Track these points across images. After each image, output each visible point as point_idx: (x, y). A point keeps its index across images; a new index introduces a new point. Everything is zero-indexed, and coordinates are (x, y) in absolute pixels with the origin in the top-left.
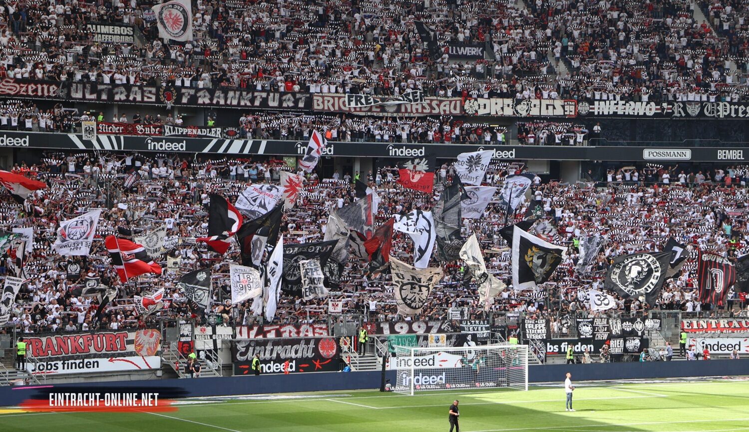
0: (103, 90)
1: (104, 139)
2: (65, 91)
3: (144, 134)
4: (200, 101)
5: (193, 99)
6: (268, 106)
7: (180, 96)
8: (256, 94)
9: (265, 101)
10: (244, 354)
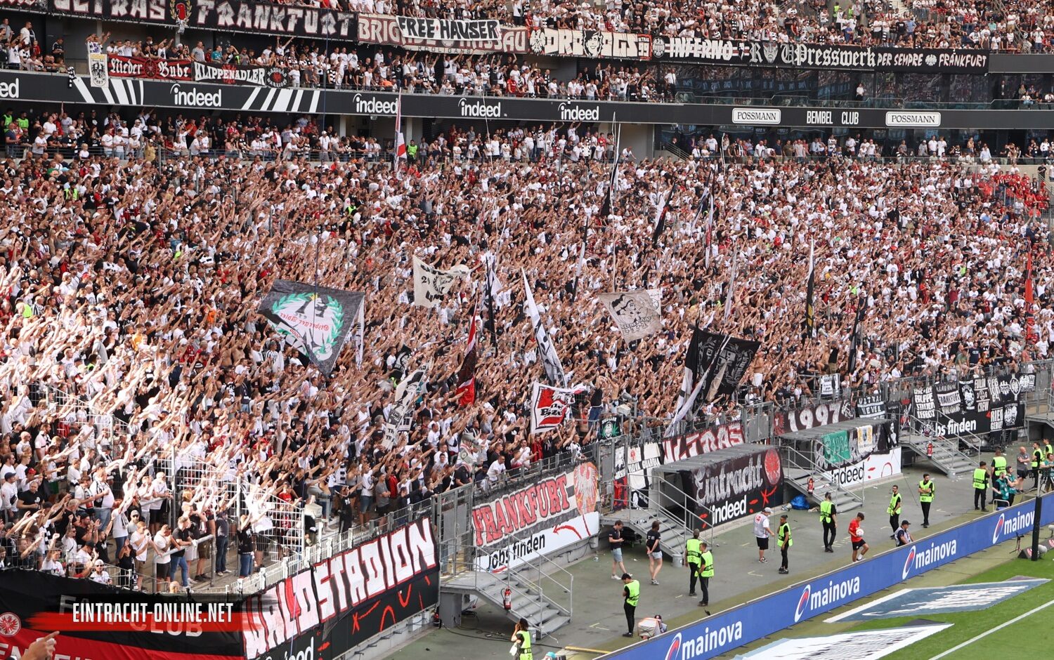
3: (169, 78)
4: (221, 21)
5: (213, 17)
6: (305, 33)
7: (195, 11)
8: (290, 11)
9: (300, 24)
10: (702, 494)
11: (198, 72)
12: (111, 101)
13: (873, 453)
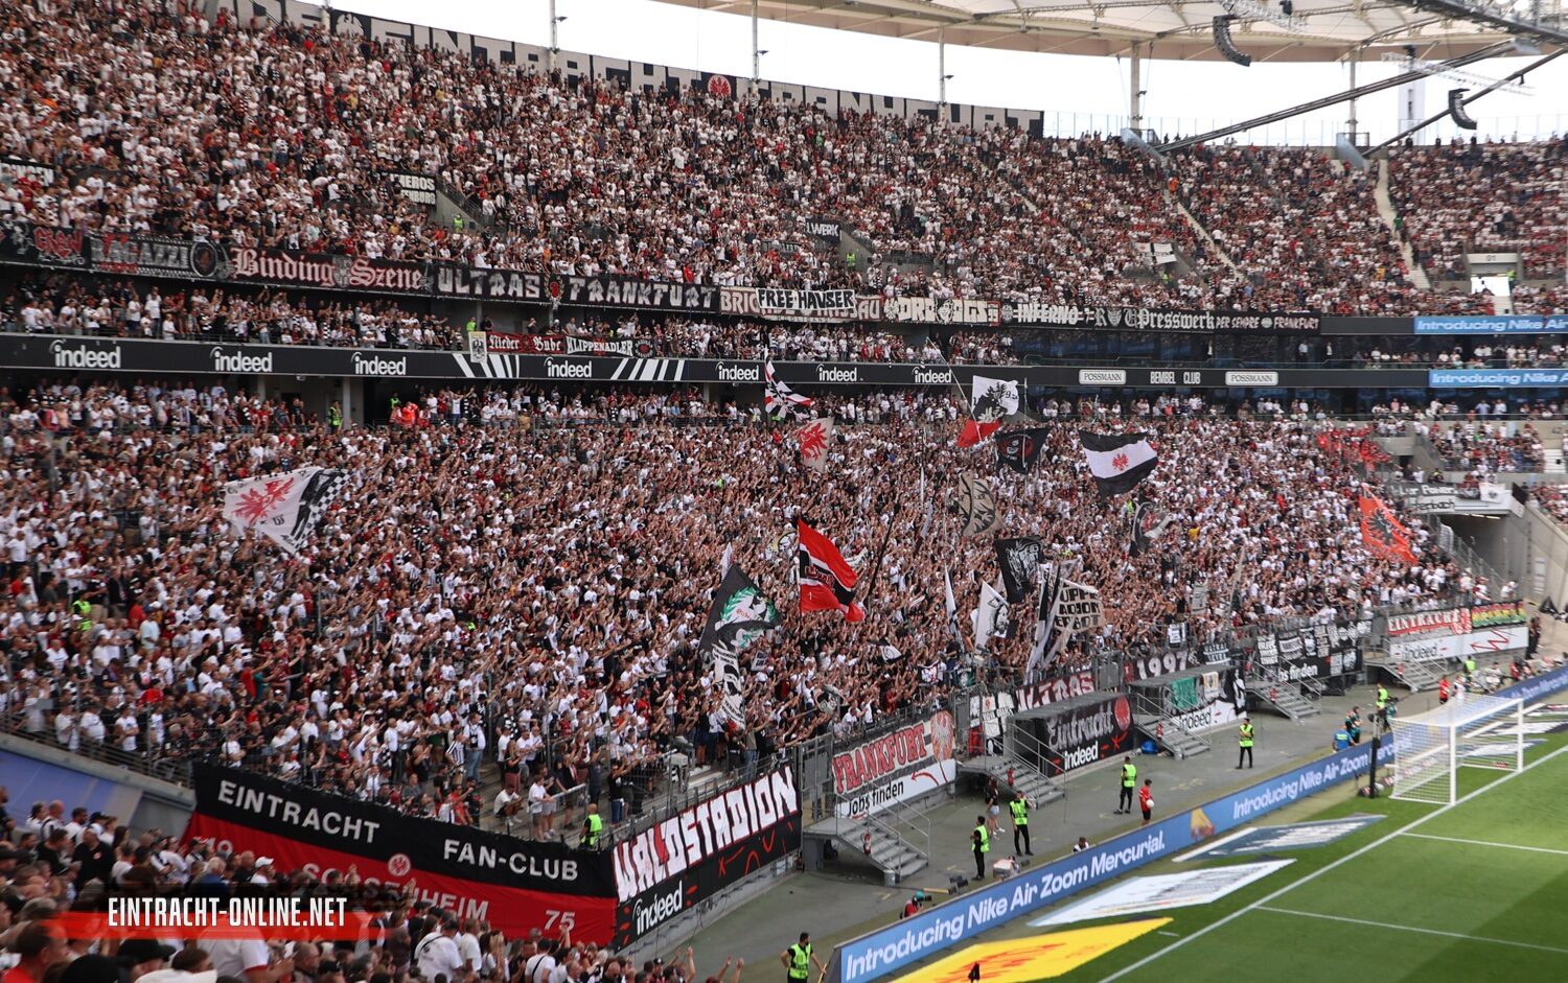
0: (476, 279)
1: (495, 358)
2: (431, 279)
3: (543, 351)
4: (592, 298)
5: (584, 293)
6: (670, 306)
7: (569, 288)
8: (656, 286)
9: (666, 296)
10: (1055, 740)
11: (570, 345)
12: (489, 375)
13: (1220, 698)
